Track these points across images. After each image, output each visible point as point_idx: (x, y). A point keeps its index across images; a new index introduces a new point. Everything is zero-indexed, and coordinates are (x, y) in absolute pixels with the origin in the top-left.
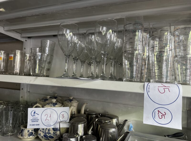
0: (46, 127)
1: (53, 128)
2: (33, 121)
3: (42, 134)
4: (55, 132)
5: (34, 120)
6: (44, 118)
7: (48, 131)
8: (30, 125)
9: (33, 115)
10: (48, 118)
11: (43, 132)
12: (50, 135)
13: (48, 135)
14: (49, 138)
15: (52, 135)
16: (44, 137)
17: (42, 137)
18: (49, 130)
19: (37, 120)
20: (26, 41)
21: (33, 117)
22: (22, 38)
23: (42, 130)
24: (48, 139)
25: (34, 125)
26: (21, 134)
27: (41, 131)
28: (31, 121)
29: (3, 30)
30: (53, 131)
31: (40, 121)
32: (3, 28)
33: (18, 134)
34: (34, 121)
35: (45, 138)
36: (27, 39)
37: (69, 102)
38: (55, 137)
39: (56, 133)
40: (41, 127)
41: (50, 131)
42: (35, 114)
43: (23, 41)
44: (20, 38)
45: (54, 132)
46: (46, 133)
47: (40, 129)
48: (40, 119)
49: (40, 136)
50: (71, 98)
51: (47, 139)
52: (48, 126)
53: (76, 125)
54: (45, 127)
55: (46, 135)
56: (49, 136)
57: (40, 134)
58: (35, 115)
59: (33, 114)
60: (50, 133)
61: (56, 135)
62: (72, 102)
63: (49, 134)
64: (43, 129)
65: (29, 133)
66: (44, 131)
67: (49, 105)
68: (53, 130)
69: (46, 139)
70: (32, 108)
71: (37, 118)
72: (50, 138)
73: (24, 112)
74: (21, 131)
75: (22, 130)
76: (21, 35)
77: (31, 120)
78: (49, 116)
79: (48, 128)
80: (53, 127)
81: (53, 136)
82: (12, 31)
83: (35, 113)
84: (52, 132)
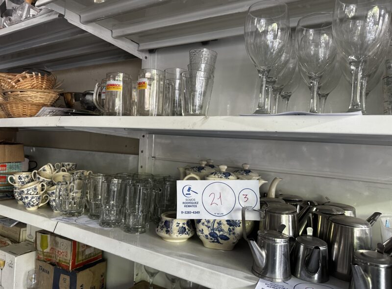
0: (214, 218)
1: (227, 221)
2: (187, 204)
3: (207, 232)
4: (231, 228)
5: (189, 203)
6: (208, 200)
7: (217, 225)
8: (182, 212)
9: (187, 194)
10: (217, 201)
11: (209, 227)
12: (221, 233)
13: (217, 232)
14: (219, 239)
15: (225, 234)
16: (209, 236)
17: (206, 236)
18: (220, 223)
19: (195, 204)
20: (146, 58)
21: (187, 198)
22: (140, 53)
23: (206, 223)
24: (218, 242)
25: (189, 213)
26: (165, 229)
27: (203, 224)
28: (184, 205)
29: (111, 37)
30: (228, 226)
31: (200, 206)
32: (110, 32)
33: (159, 230)
34: (189, 206)
35: (211, 239)
36: (147, 55)
37: (244, 174)
38: (231, 237)
39: (233, 229)
40: (204, 216)
41: (222, 226)
42: (191, 192)
43: (141, 58)
44: (137, 52)
45: (229, 228)
46: (213, 229)
47: (202, 221)
48: (200, 203)
49: (201, 234)
50: (247, 167)
51: (216, 241)
52: (216, 215)
53: (276, 214)
54: (211, 218)
55: (214, 232)
56: (220, 235)
57: (202, 230)
58: (190, 194)
59: (186, 192)
60: (222, 230)
61: (234, 233)
62: (250, 174)
63: (219, 231)
64: (208, 222)
65: (180, 228)
66: (210, 225)
67: (216, 176)
68: (228, 224)
69: (213, 242)
70: (183, 180)
71: (194, 200)
72: (222, 239)
73: (160, 190)
74: (163, 224)
75: (166, 222)
76: (139, 46)
77: (183, 203)
78: (218, 196)
79: (218, 219)
80: (227, 218)
81: (228, 236)
82: (124, 38)
83: (189, 189)
84: (226, 227)
